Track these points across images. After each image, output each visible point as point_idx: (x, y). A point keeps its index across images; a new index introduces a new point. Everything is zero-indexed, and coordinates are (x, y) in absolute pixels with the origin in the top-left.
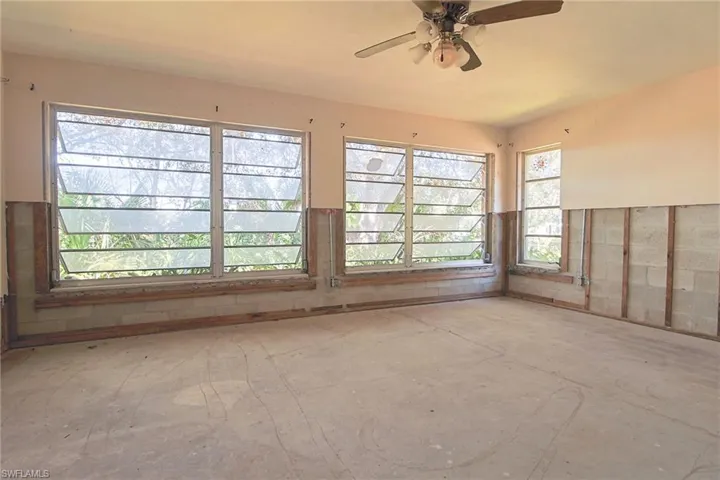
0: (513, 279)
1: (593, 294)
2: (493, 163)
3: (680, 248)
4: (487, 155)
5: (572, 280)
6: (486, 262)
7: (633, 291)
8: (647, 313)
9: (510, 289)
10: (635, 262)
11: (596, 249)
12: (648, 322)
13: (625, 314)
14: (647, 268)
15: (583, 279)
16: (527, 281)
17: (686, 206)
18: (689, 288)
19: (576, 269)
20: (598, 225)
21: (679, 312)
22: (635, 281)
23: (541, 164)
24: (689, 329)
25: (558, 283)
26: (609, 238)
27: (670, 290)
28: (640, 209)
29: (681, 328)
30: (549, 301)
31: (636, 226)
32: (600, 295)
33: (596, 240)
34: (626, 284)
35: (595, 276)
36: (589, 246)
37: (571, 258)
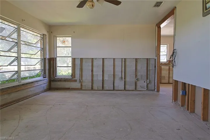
0: (52, 83)
1: (83, 84)
2: (46, 38)
3: (105, 69)
4: (44, 35)
5: (76, 81)
6: (44, 77)
7: (94, 82)
8: (98, 87)
9: (52, 87)
10: (94, 73)
11: (84, 70)
12: (98, 89)
13: (92, 88)
14: (97, 75)
15: (80, 80)
16: (59, 83)
17: (106, 58)
18: (107, 79)
19: (77, 77)
20: (84, 63)
21: (105, 86)
22: (95, 79)
23: (64, 42)
24: (107, 89)
25: (71, 82)
26: (87, 67)
27: (103, 80)
28: (96, 59)
29: (105, 89)
30: (68, 89)
31: (95, 63)
32: (85, 84)
33: (84, 68)
34: (92, 80)
35: (84, 78)
36: (81, 70)
37: (76, 73)
